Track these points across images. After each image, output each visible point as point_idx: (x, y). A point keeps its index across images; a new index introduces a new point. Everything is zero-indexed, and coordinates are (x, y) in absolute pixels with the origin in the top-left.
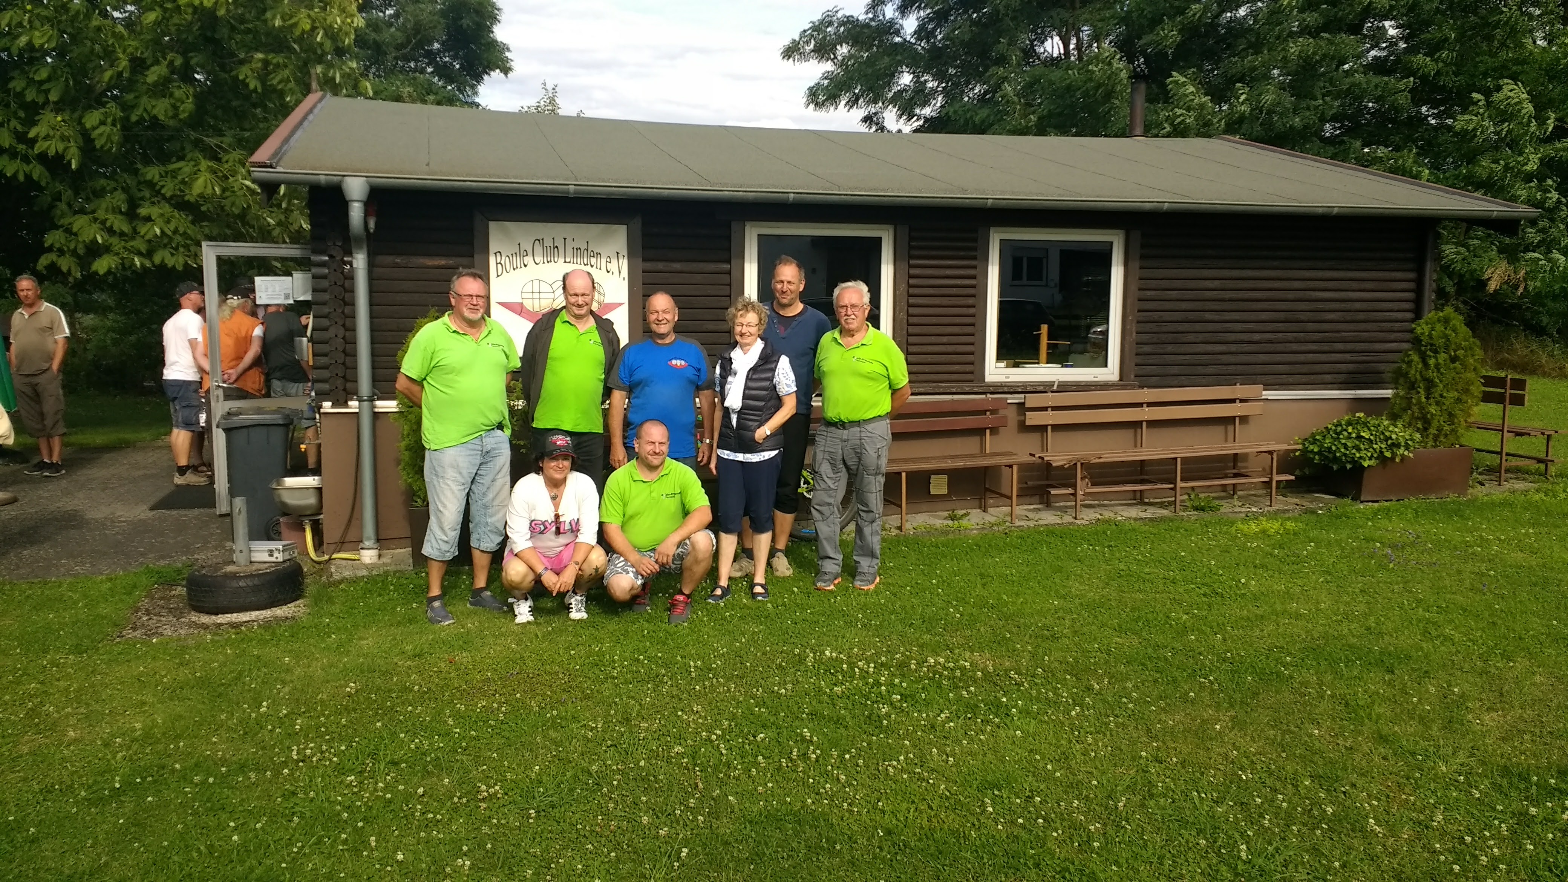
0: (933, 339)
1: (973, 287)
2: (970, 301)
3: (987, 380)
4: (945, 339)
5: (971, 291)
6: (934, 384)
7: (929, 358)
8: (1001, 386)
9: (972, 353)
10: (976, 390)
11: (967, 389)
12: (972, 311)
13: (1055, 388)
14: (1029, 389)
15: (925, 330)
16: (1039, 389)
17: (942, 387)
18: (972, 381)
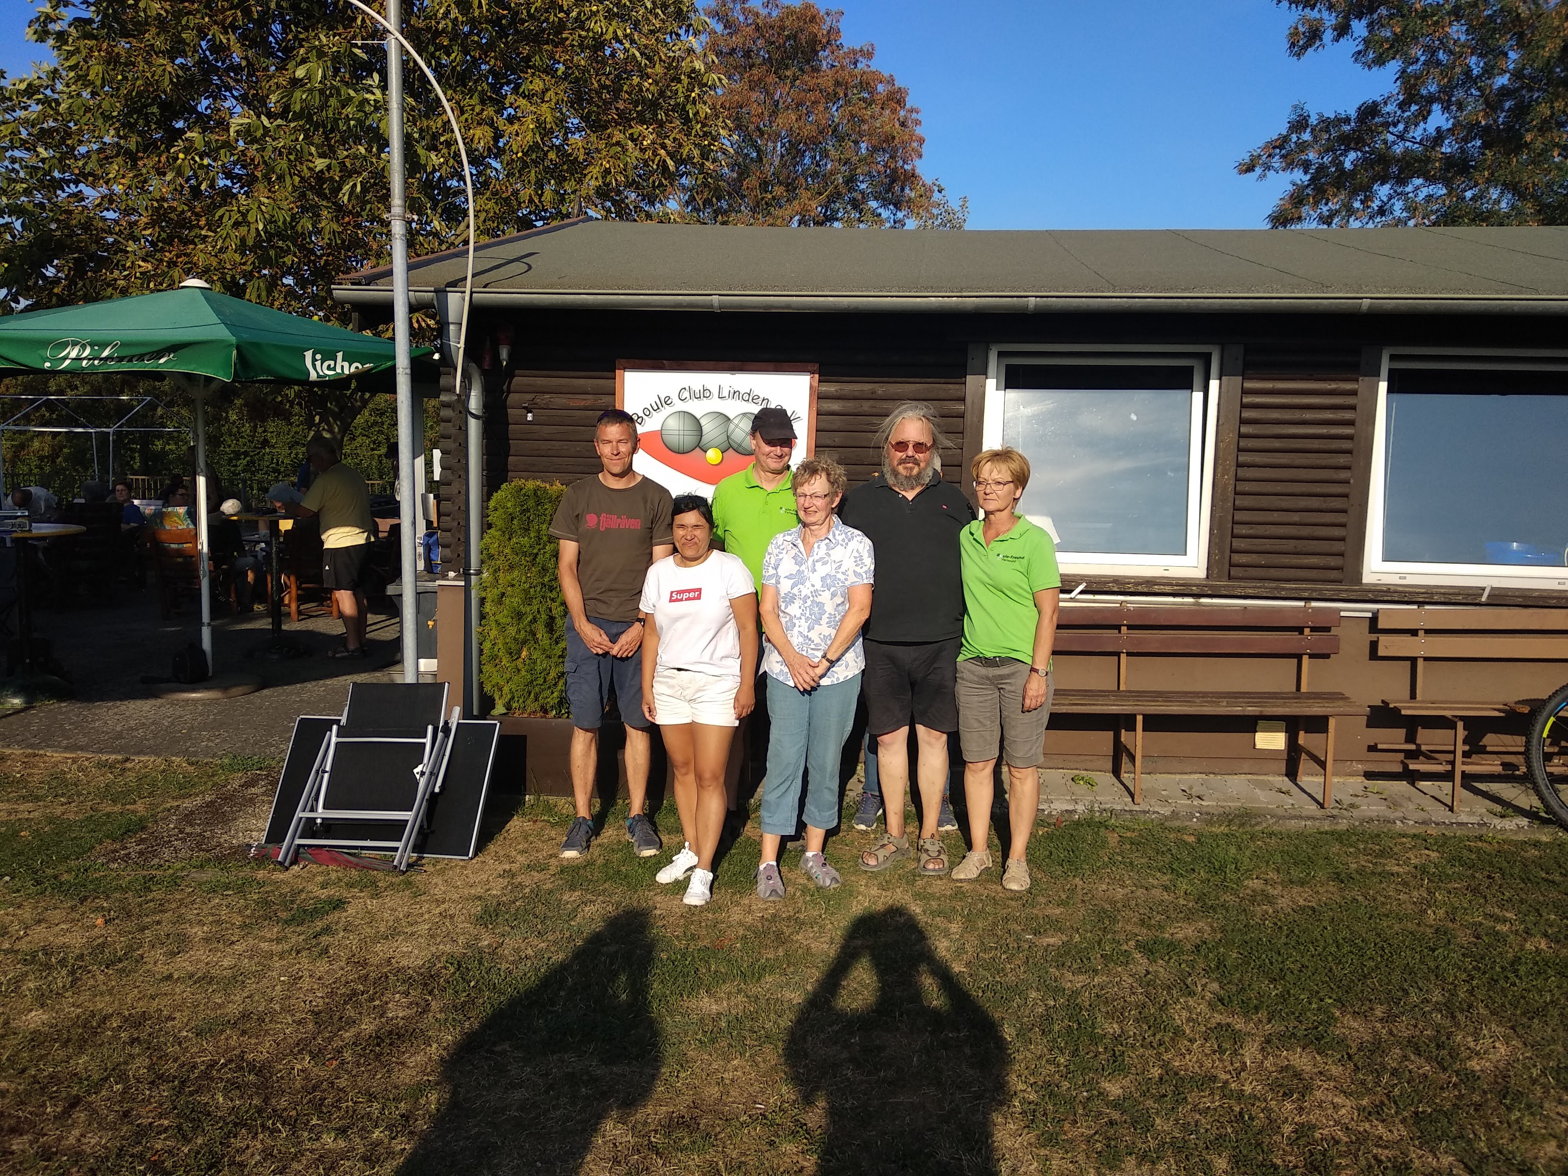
0: (1276, 516)
1: (1350, 437)
2: (1342, 460)
3: (1364, 581)
4: (1296, 517)
5: (1346, 445)
6: (1273, 585)
7: (1267, 544)
8: (1388, 591)
9: (1342, 539)
10: (1344, 595)
11: (1328, 594)
12: (1343, 475)
13: (1484, 599)
14: (1436, 598)
15: (1264, 502)
16: (1454, 599)
17: (1284, 589)
18: (1340, 582)
